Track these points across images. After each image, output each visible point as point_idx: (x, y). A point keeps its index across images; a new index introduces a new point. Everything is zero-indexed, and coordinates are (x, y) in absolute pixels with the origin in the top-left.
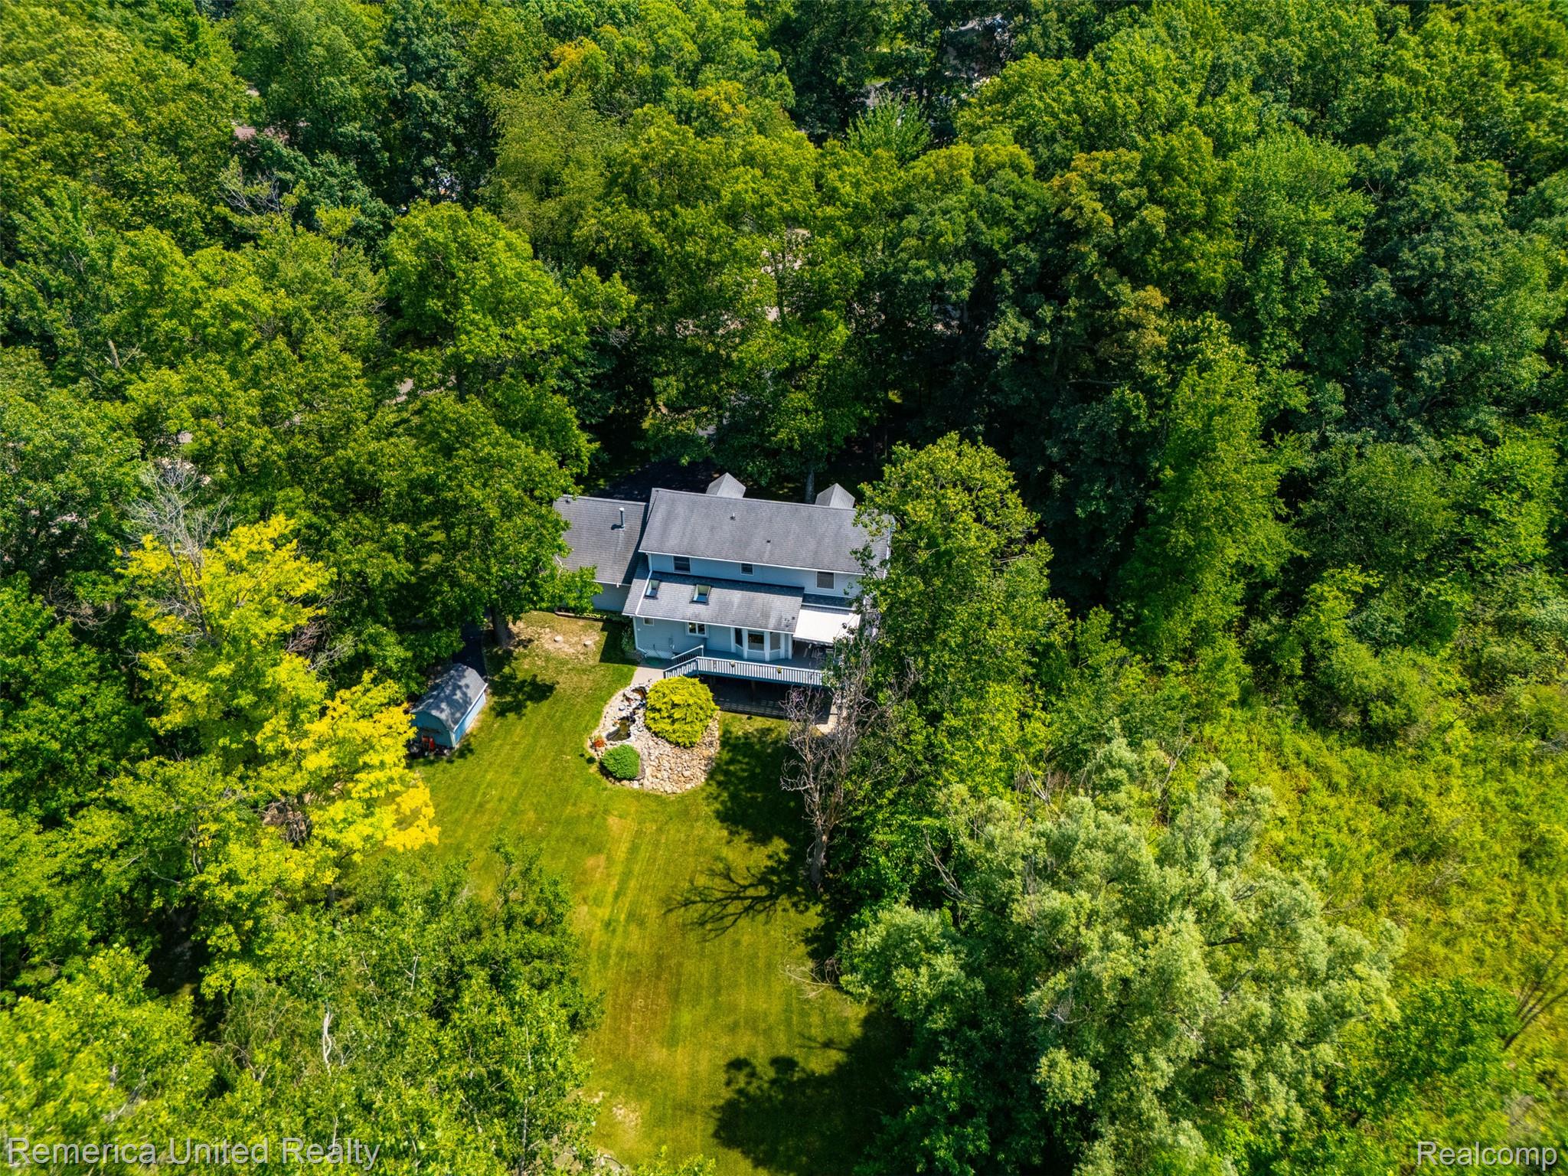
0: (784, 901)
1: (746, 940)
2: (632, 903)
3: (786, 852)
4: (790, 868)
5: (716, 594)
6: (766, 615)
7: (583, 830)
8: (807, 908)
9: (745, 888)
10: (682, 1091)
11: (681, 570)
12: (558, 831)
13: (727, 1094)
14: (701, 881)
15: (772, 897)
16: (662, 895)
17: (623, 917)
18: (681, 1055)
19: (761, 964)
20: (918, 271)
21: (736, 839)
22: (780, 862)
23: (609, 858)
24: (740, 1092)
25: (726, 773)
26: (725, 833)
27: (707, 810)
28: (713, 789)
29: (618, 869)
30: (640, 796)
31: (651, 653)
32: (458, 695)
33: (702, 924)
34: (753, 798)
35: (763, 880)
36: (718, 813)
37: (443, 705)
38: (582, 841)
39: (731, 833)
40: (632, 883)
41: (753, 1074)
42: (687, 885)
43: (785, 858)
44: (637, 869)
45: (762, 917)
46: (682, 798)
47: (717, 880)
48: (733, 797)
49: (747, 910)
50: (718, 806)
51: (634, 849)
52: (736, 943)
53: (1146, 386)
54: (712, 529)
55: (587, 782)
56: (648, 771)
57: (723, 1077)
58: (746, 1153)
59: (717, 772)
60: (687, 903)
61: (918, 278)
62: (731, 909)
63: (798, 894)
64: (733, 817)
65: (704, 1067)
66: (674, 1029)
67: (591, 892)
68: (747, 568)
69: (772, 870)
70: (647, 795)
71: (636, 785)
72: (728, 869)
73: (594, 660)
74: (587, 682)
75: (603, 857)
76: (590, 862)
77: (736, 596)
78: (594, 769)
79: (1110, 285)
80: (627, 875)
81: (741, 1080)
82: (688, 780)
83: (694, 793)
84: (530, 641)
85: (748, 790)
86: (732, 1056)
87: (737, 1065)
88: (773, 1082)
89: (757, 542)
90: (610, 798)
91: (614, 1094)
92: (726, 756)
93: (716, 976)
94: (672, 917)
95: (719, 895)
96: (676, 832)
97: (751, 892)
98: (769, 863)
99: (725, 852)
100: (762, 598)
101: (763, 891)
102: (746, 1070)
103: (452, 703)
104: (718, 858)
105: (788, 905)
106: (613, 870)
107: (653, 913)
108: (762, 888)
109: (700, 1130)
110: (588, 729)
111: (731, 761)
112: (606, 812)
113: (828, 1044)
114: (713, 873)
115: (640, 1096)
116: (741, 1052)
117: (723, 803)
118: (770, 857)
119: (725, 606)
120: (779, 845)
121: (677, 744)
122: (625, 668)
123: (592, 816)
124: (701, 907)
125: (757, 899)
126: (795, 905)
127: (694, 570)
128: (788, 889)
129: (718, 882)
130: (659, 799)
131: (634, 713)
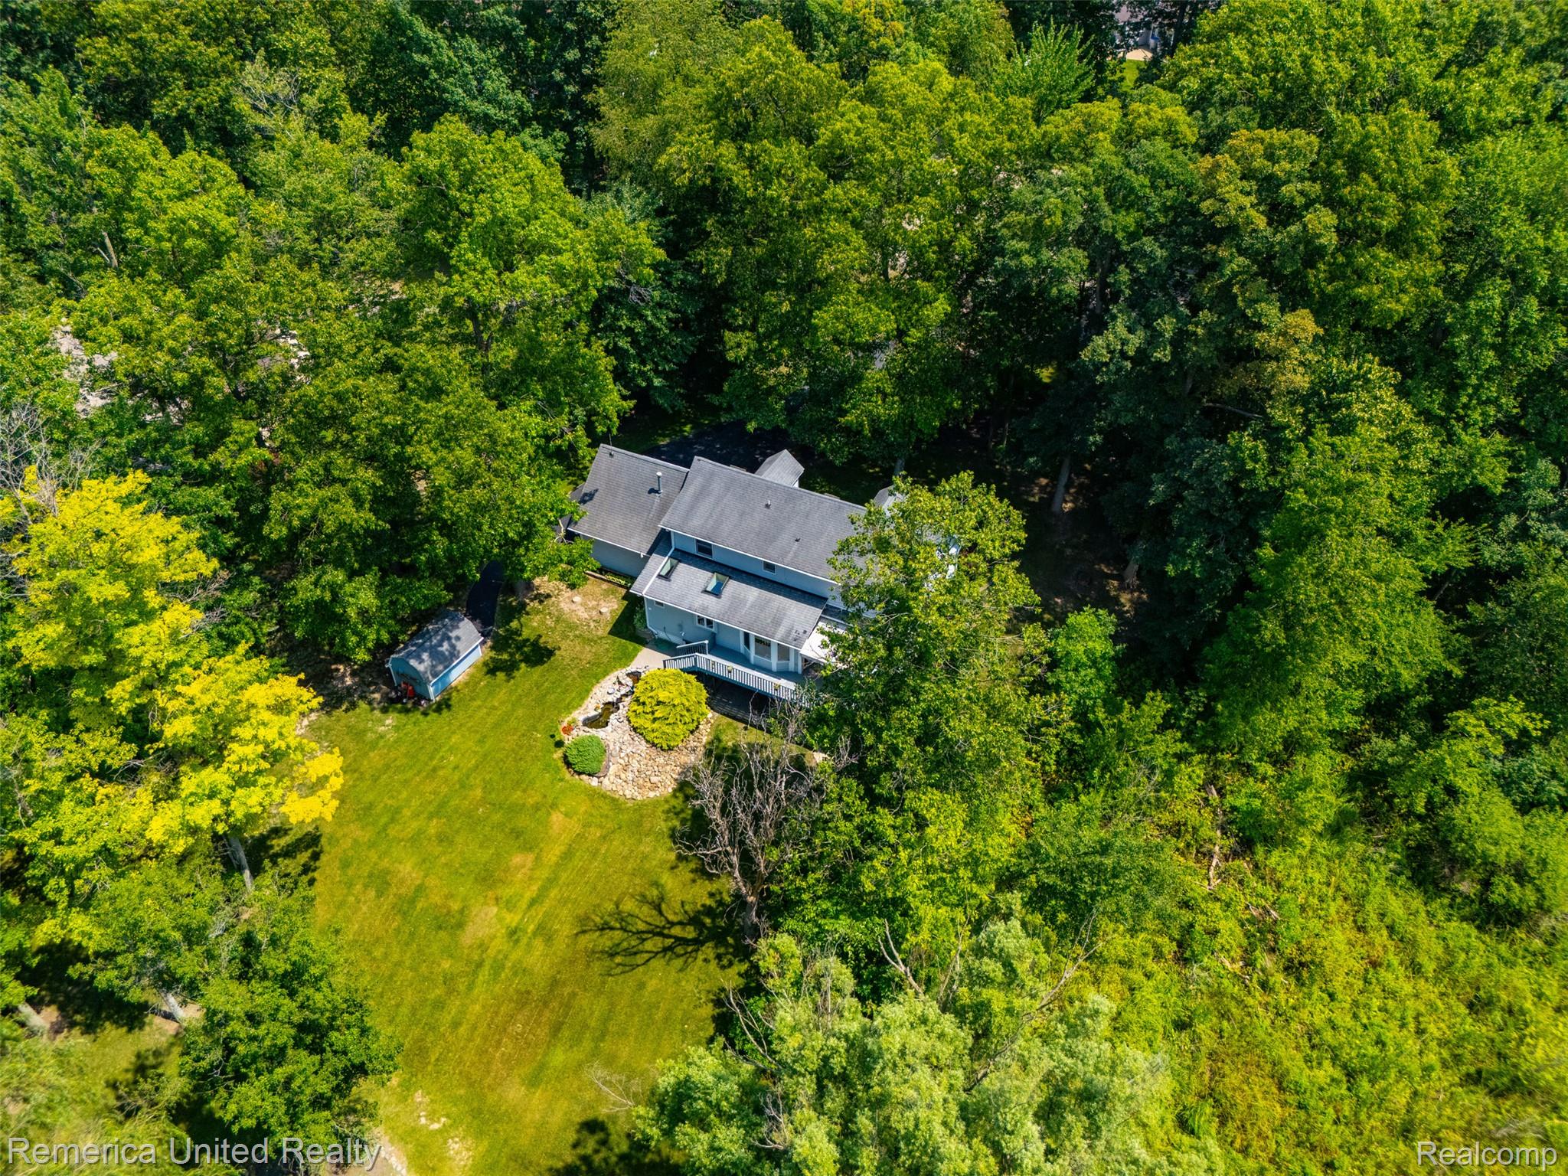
0: (708, 950)
1: (652, 984)
2: (546, 914)
5: (733, 587)
6: (777, 622)
7: (523, 821)
8: (731, 964)
9: (672, 924)
10: (524, 1141)
11: (702, 555)
12: (497, 817)
13: (569, 1157)
14: (629, 906)
15: (698, 942)
16: (581, 912)
17: (531, 928)
18: (538, 1098)
19: (659, 1016)
20: (1017, 255)
21: (681, 866)
22: (720, 903)
23: (538, 858)
24: (585, 1159)
26: (673, 856)
27: (663, 825)
28: (678, 803)
29: (544, 873)
30: (597, 796)
31: (662, 635)
32: (446, 646)
33: (612, 955)
35: (694, 920)
36: (673, 830)
37: (425, 656)
38: (517, 834)
39: (679, 858)
40: (554, 893)
41: (604, 1143)
42: (610, 907)
43: (728, 899)
44: (564, 876)
45: (678, 963)
46: (640, 807)
47: (645, 909)
49: (665, 950)
50: (675, 823)
51: (568, 855)
52: (641, 986)
53: (1272, 434)
54: (742, 514)
55: (547, 768)
56: (613, 769)
57: (572, 1136)
60: (605, 928)
62: (649, 945)
63: (727, 945)
64: (687, 839)
65: (556, 1119)
66: (542, 1067)
67: (506, 892)
68: (769, 567)
69: (708, 911)
70: (604, 796)
71: (594, 782)
72: (662, 899)
73: (603, 630)
74: (588, 654)
75: (531, 857)
76: (517, 859)
77: (752, 594)
78: (558, 754)
79: (1251, 303)
80: (551, 881)
81: (591, 1144)
82: (654, 787)
83: (655, 803)
84: (548, 596)
86: (590, 1115)
87: (593, 1126)
88: (623, 1157)
89: (785, 538)
90: (563, 791)
91: (455, 1123)
93: (606, 1020)
94: (584, 940)
95: (641, 926)
96: (619, 844)
97: (676, 931)
98: (709, 902)
99: (667, 879)
100: (779, 601)
101: (690, 933)
102: (601, 1135)
103: (435, 655)
104: (656, 884)
105: (711, 956)
106: (537, 873)
107: (565, 929)
108: (690, 928)
110: (569, 708)
112: (554, 806)
114: (643, 899)
115: (480, 1134)
116: (603, 1112)
117: (683, 822)
118: (712, 895)
119: (737, 602)
120: (726, 883)
121: (654, 745)
122: (631, 646)
123: (537, 808)
124: (618, 935)
125: (681, 941)
126: (719, 957)
127: (715, 557)
128: (718, 937)
129: (646, 911)
130: (615, 803)
131: (620, 700)
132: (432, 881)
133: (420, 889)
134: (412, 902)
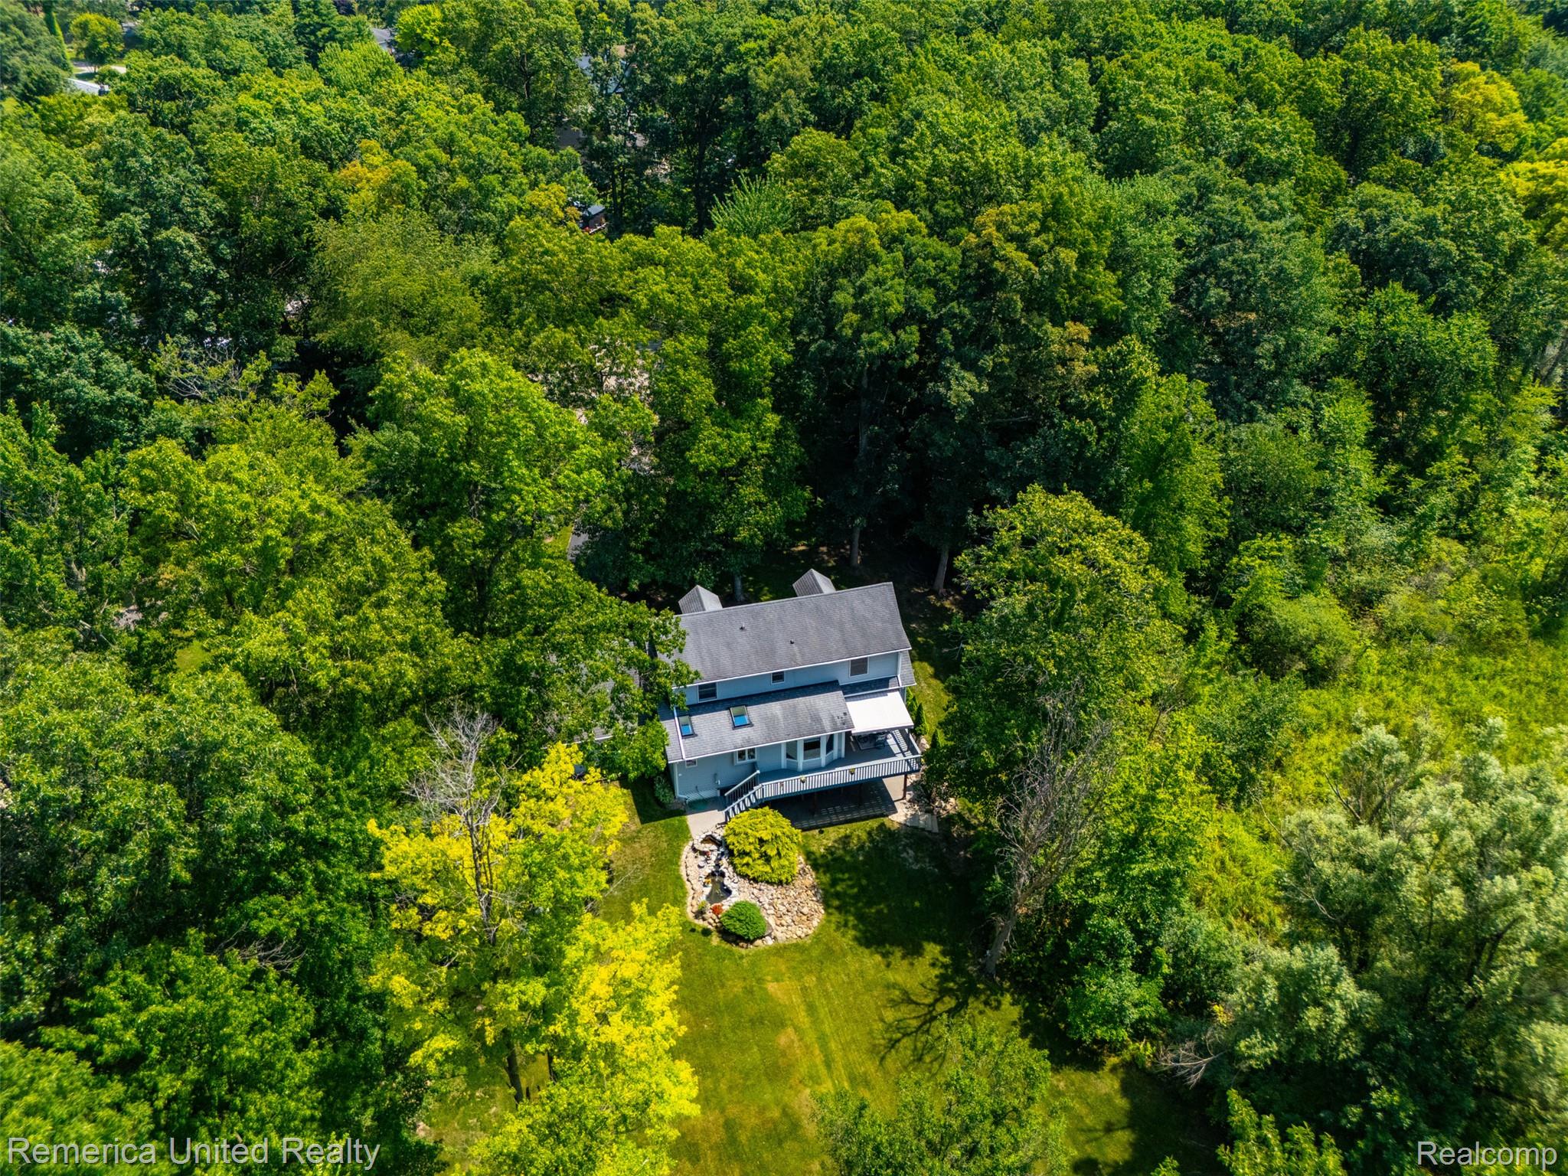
0: (974, 1004)
2: (845, 1067)
3: (944, 953)
4: (958, 968)
5: (754, 711)
6: (817, 719)
7: (751, 1009)
8: (999, 1003)
9: (933, 1005)
11: (709, 699)
12: (726, 1021)
14: (890, 1015)
15: (962, 1005)
16: (865, 1046)
17: (846, 1085)
21: (891, 959)
22: (944, 966)
23: (796, 1029)
25: (837, 895)
26: (878, 958)
27: (846, 940)
28: (836, 917)
29: (811, 1037)
30: (780, 951)
31: (693, 797)
33: (920, 1059)
34: (879, 912)
35: (943, 992)
36: (856, 938)
38: (757, 1022)
39: (885, 955)
40: (833, 1045)
43: (947, 960)
44: (827, 1028)
46: (817, 938)
47: (903, 1009)
48: (861, 917)
50: (852, 933)
51: (811, 1009)
54: (728, 645)
55: (719, 959)
56: (771, 921)
59: (827, 898)
60: (893, 1044)
61: (874, 350)
62: (934, 1032)
63: (982, 992)
64: (874, 937)
67: (803, 1069)
68: (778, 677)
69: (943, 978)
70: (785, 948)
71: (769, 941)
72: (905, 993)
73: (636, 824)
74: (643, 849)
75: (790, 1030)
76: (783, 1040)
77: (776, 708)
78: (715, 940)
80: (822, 1039)
82: (810, 916)
83: (822, 927)
85: (869, 904)
89: (782, 647)
90: (753, 964)
92: (826, 879)
94: (890, 1065)
95: (915, 1023)
96: (835, 976)
97: (941, 1008)
98: (937, 972)
99: (891, 976)
100: (802, 702)
101: (950, 1002)
104: (889, 986)
105: (982, 1007)
106: (807, 1039)
107: (870, 1067)
108: (947, 999)
111: (834, 882)
112: (760, 981)
113: (1109, 1128)
114: (894, 1004)
117: (855, 927)
118: (933, 965)
119: (770, 722)
120: (932, 950)
121: (780, 883)
122: (675, 821)
123: (749, 991)
124: (906, 1042)
125: (951, 1012)
126: (986, 1003)
127: (720, 695)
128: (969, 991)
129: (905, 1010)
130: (798, 948)
131: (718, 866)
132: (733, 1111)
133: (729, 1126)
134: (733, 1141)
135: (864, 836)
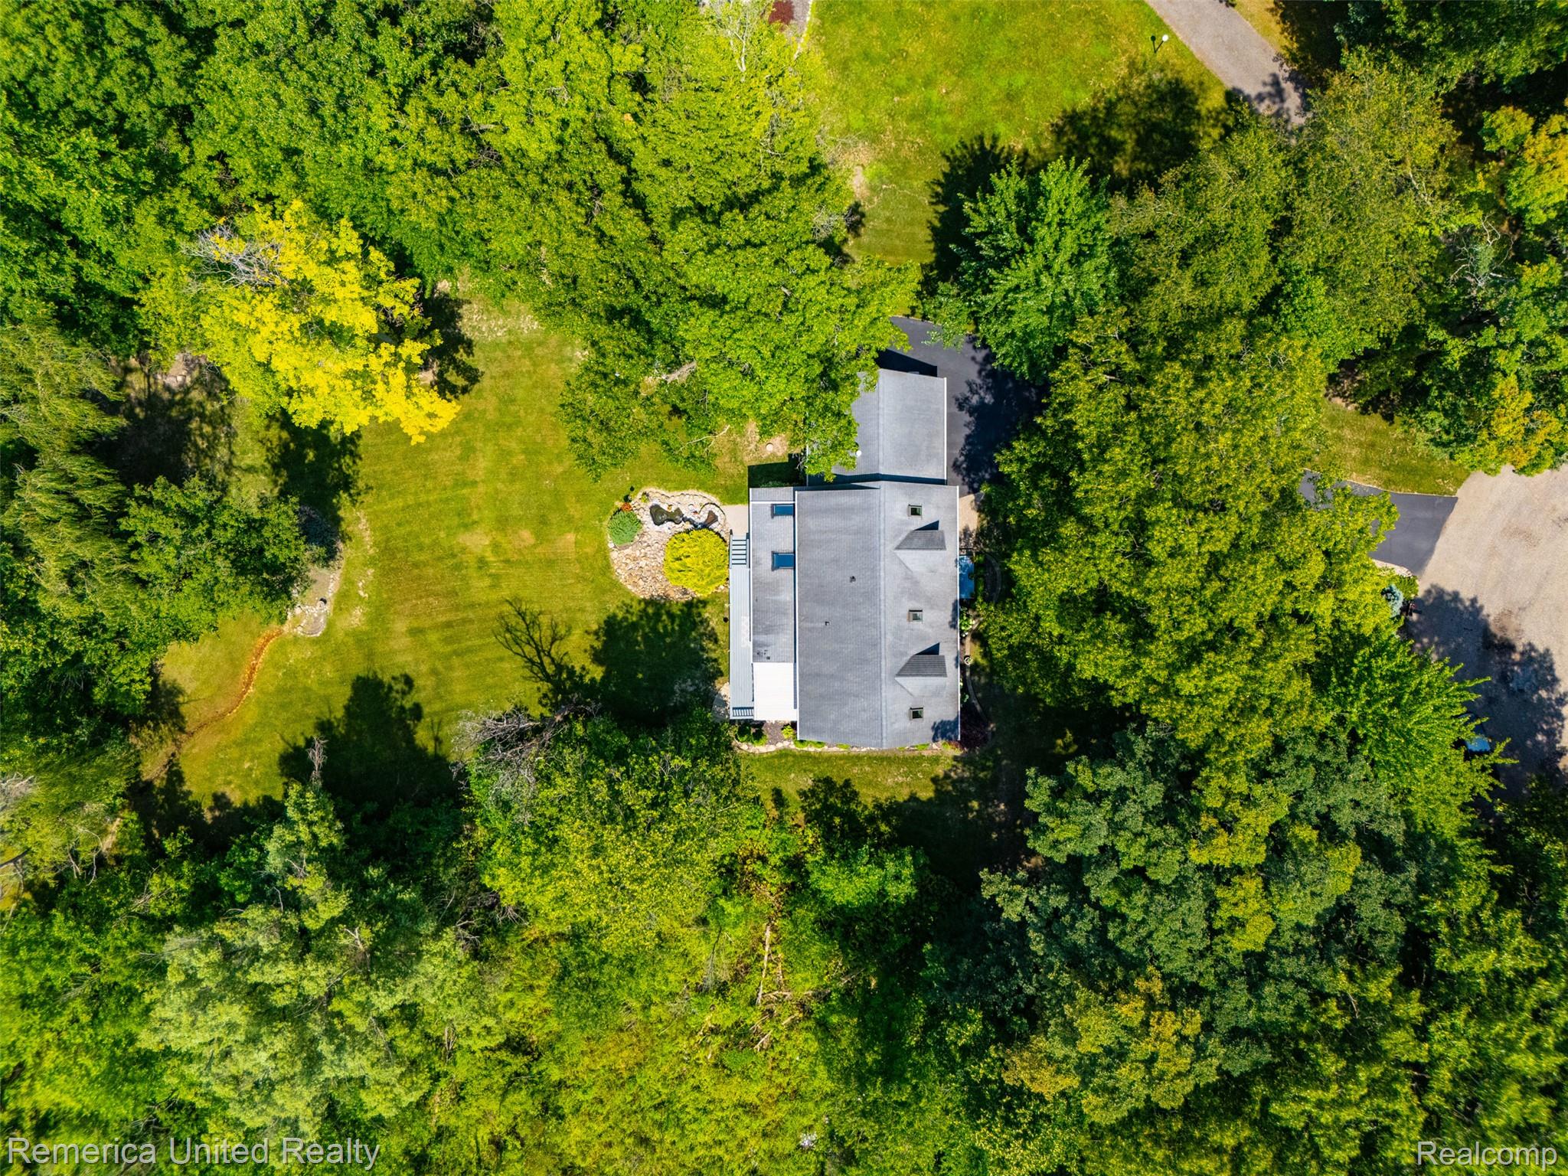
0: (546, 687)
1: (506, 665)
2: (506, 574)
3: (593, 680)
4: (578, 686)
5: (786, 575)
6: (768, 630)
7: (554, 518)
8: (544, 706)
9: (549, 655)
10: (379, 648)
12: (547, 498)
13: (386, 679)
14: (544, 620)
15: (548, 678)
16: (521, 594)
17: (493, 571)
18: (406, 641)
19: (489, 681)
21: (592, 637)
22: (581, 677)
23: (535, 545)
24: (390, 688)
25: (657, 615)
26: (595, 627)
27: (613, 607)
28: (636, 608)
29: (528, 556)
30: (603, 552)
33: (508, 630)
34: (637, 643)
35: (560, 668)
36: (615, 616)
38: (543, 520)
39: (596, 633)
40: (521, 570)
41: (404, 693)
42: (536, 608)
43: (587, 680)
44: (535, 569)
45: (528, 673)
46: (616, 585)
47: (549, 632)
48: (634, 626)
49: (531, 661)
50: (620, 615)
51: (550, 562)
52: (501, 659)
55: (604, 504)
56: (628, 551)
57: (397, 674)
58: (351, 699)
59: (656, 607)
60: (521, 614)
62: (527, 649)
63: (556, 696)
64: (614, 633)
65: (400, 659)
66: (423, 631)
67: (502, 541)
69: (571, 672)
70: (606, 558)
71: (610, 545)
72: (562, 638)
73: (750, 460)
75: (534, 540)
76: (526, 533)
80: (527, 564)
81: (398, 686)
82: (635, 584)
83: (628, 593)
85: (645, 636)
86: (412, 675)
87: (409, 681)
88: (402, 708)
89: (826, 613)
90: (593, 528)
91: (369, 603)
92: (676, 610)
93: (469, 650)
94: (507, 608)
95: (536, 636)
96: (580, 589)
97: (547, 661)
98: (578, 669)
99: (577, 634)
101: (550, 669)
102: (407, 689)
104: (569, 630)
105: (543, 691)
106: (526, 552)
107: (506, 593)
108: (553, 668)
109: (358, 668)
111: (671, 616)
112: (577, 530)
113: (437, 739)
114: (554, 627)
115: (371, 621)
116: (419, 683)
117: (625, 619)
118: (583, 668)
119: (774, 588)
120: (597, 673)
122: (744, 494)
123: (570, 519)
124: (522, 625)
125: (543, 669)
126: (545, 696)
128: (558, 688)
129: (547, 633)
130: (607, 567)
131: (685, 520)
132: (481, 488)
133: (474, 483)
134: (465, 484)
135: (713, 655)
